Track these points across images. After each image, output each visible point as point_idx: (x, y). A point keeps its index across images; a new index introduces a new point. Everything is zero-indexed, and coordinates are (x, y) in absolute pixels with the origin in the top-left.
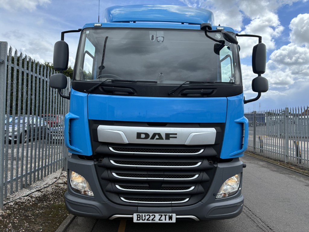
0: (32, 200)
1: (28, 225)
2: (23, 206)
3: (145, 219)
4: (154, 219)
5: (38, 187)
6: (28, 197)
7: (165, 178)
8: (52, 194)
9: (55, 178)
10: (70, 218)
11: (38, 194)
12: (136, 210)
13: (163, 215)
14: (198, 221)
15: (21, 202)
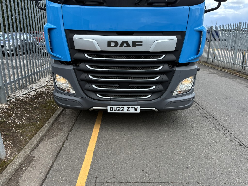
0: (30, 98)
1: (28, 115)
2: (23, 101)
3: (116, 110)
4: (123, 110)
5: (33, 88)
6: (26, 95)
7: (132, 79)
8: (45, 93)
9: (46, 82)
10: (60, 110)
11: (34, 93)
12: (110, 103)
13: (130, 107)
14: (157, 112)
15: (21, 99)
